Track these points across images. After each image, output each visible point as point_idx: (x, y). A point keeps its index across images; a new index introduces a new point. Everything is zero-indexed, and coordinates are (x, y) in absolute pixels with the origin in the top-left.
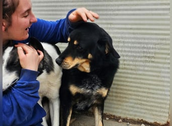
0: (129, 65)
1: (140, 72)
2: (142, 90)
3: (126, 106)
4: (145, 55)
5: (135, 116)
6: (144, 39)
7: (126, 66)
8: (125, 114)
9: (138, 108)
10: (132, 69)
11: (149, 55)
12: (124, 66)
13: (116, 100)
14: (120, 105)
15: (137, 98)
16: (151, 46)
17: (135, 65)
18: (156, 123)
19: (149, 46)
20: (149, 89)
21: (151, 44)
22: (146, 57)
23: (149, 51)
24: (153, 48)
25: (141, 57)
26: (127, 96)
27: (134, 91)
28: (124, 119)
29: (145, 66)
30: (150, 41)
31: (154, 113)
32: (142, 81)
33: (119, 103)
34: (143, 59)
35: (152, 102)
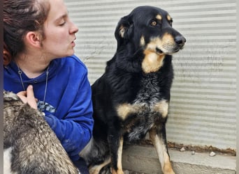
0: (190, 76)
1: (205, 85)
2: (209, 107)
3: (190, 130)
4: (210, 61)
5: (202, 142)
6: (208, 41)
7: (186, 78)
8: (188, 140)
9: (204, 131)
10: (194, 82)
11: (214, 62)
12: (183, 78)
13: (175, 123)
14: (182, 129)
15: (203, 118)
16: (218, 50)
17: (198, 76)
18: (229, 149)
19: (215, 50)
20: (217, 105)
21: (217, 47)
22: (211, 64)
23: (216, 56)
24: (220, 53)
25: (205, 65)
26: (189, 117)
27: (199, 110)
28: (187, 147)
29: (210, 76)
30: (215, 44)
31: (226, 136)
32: (208, 96)
33: (180, 126)
34: (207, 68)
35: (223, 122)
